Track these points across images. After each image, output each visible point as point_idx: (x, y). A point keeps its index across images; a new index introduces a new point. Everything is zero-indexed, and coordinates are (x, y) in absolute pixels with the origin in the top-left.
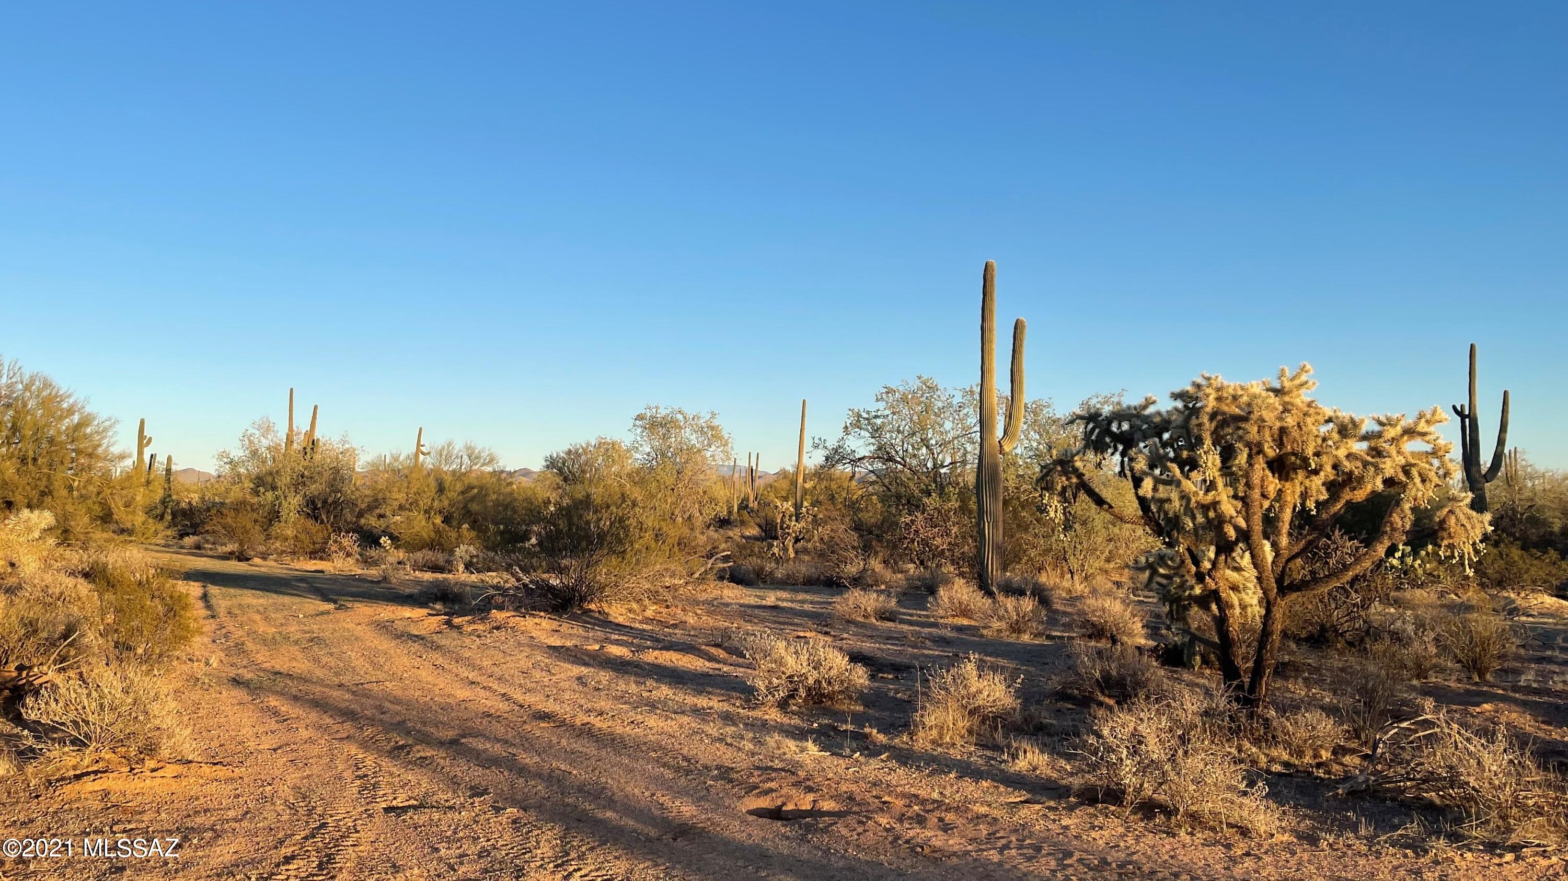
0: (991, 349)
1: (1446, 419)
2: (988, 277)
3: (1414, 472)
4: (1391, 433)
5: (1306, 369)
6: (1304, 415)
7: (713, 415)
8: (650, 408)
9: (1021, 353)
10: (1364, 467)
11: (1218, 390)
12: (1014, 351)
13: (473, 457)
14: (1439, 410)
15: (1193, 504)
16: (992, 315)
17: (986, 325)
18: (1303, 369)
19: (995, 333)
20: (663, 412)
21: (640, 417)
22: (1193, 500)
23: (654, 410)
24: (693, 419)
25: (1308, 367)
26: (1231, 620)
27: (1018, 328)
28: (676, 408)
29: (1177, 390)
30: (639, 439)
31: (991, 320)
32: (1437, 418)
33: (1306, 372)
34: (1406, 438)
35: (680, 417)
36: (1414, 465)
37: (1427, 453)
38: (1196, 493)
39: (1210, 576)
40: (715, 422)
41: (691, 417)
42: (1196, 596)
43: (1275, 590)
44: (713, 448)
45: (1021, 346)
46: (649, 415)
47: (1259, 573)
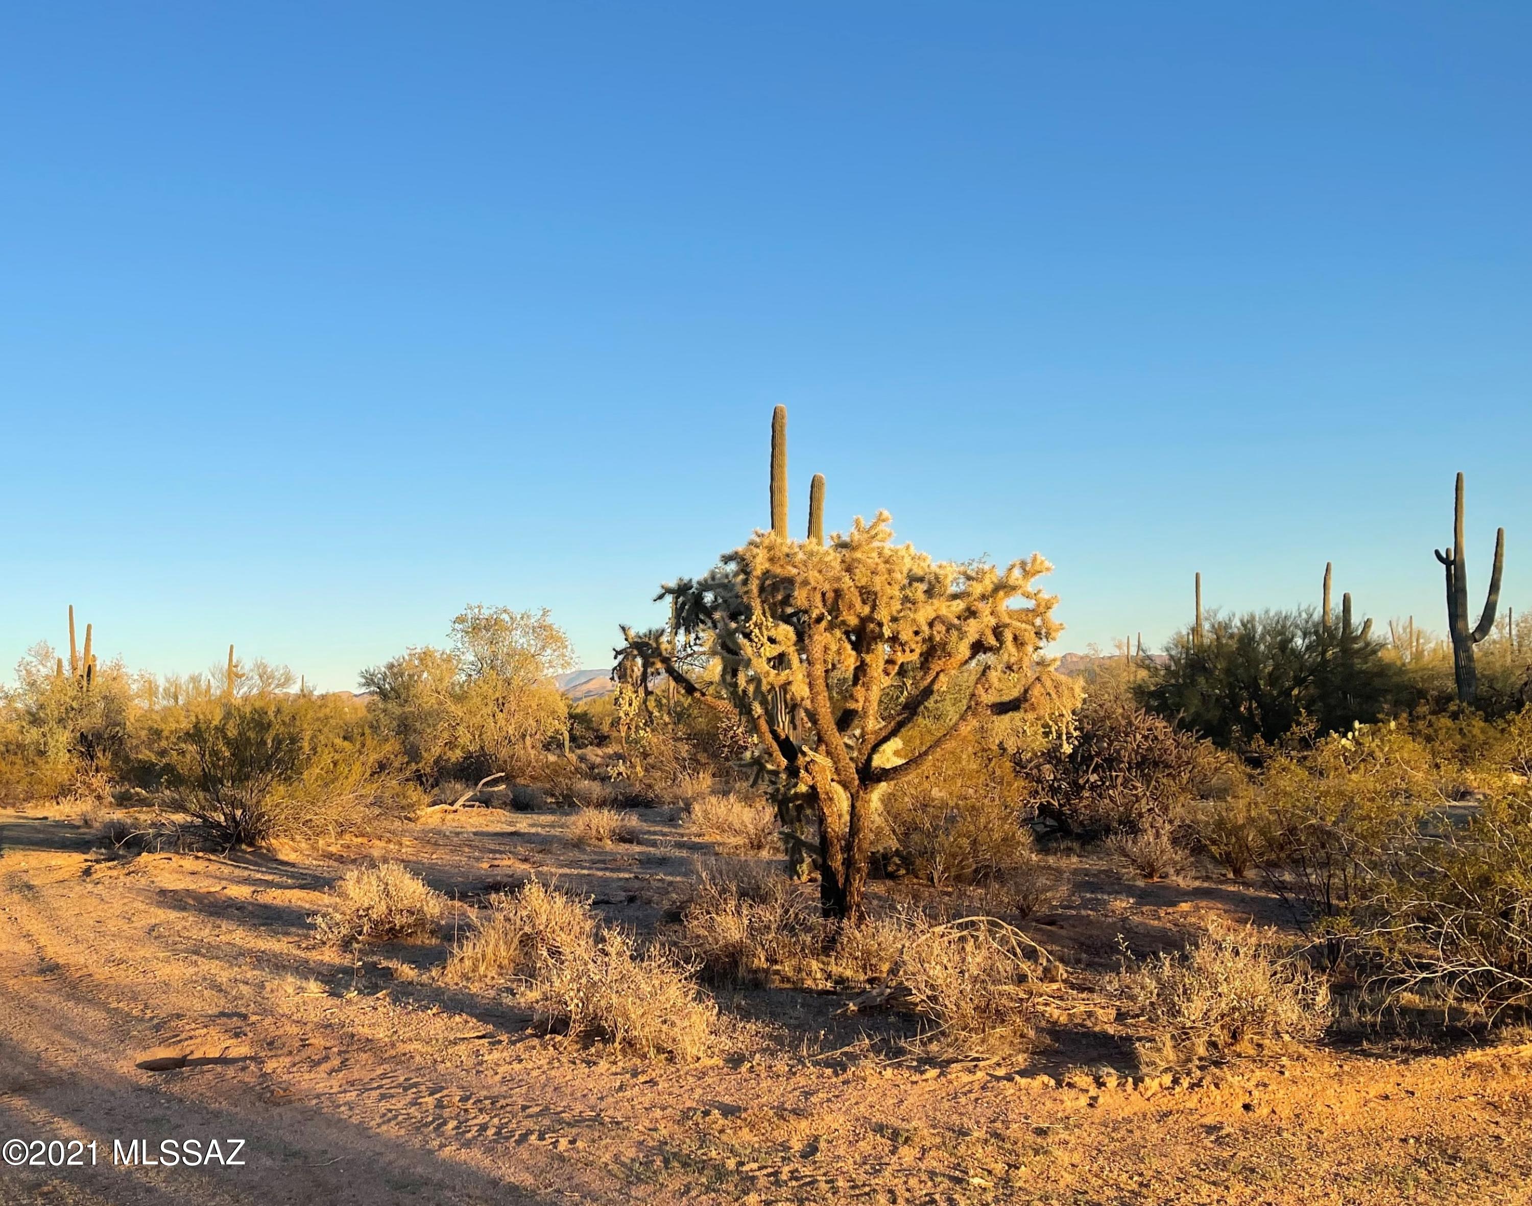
0: (783, 514)
1: (1048, 569)
2: (778, 428)
3: (1008, 636)
4: (978, 589)
5: (883, 517)
6: (872, 573)
7: (545, 613)
8: (471, 608)
9: (819, 517)
10: (948, 631)
11: (770, 548)
12: (811, 514)
13: (265, 675)
14: (1040, 558)
15: (765, 687)
16: (782, 473)
17: (776, 484)
18: (880, 519)
19: (787, 494)
20: (486, 613)
21: (460, 620)
22: (764, 681)
23: (476, 610)
24: (522, 618)
25: (886, 513)
26: (829, 820)
27: (815, 486)
28: (501, 606)
29: (728, 551)
30: (460, 645)
31: (782, 479)
32: (1037, 568)
33: (884, 521)
34: (1001, 593)
35: (505, 617)
36: (1007, 626)
37: (1028, 610)
38: (767, 674)
39: (807, 770)
40: (549, 620)
41: (519, 617)
42: (803, 794)
43: (857, 782)
44: (549, 651)
45: (819, 508)
46: (470, 616)
47: (835, 763)
